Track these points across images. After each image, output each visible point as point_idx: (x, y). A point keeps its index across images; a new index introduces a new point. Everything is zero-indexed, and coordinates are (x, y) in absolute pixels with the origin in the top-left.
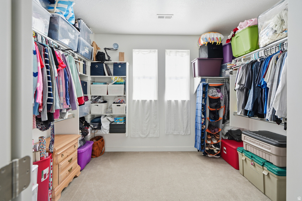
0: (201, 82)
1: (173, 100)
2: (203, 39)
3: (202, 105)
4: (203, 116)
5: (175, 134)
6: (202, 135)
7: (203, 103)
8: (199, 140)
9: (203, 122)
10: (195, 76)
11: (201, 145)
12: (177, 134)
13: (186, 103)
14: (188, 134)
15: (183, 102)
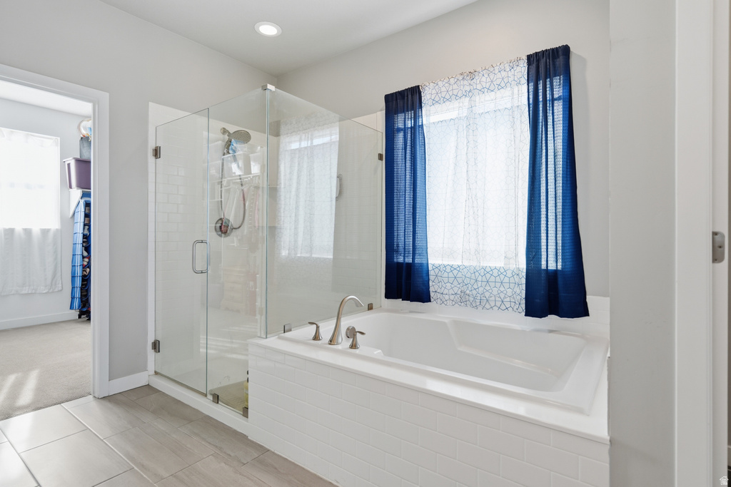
0: (81, 198)
1: (19, 228)
2: (85, 128)
3: (84, 235)
4: (85, 254)
5: (23, 292)
6: (82, 285)
7: (86, 232)
8: (78, 294)
9: (85, 263)
10: (71, 187)
11: (82, 301)
12: (30, 292)
13: (51, 234)
14: (56, 290)
15: (45, 232)
